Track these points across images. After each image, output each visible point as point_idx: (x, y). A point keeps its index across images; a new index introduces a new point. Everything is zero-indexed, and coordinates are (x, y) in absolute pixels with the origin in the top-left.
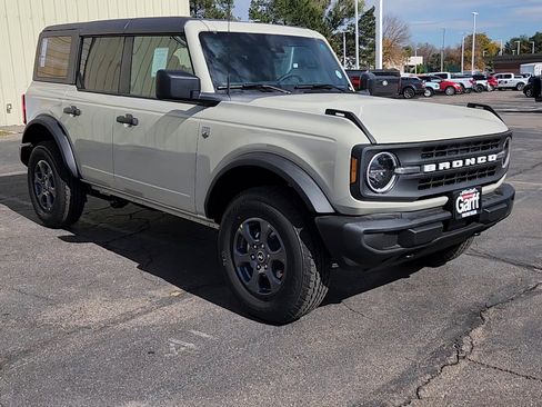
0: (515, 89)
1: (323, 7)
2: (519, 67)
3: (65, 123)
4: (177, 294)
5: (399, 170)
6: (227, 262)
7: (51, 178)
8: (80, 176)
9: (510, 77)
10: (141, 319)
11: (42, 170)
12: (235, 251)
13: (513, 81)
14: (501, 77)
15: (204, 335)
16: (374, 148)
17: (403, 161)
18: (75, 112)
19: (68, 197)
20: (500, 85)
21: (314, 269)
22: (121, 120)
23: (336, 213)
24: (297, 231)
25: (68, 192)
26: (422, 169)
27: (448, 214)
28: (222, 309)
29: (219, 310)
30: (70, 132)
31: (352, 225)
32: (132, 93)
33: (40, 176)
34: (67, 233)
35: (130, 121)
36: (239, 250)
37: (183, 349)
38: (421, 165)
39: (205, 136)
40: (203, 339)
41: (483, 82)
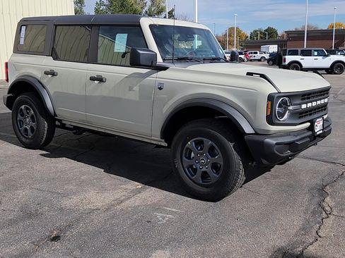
0: (259, 60)
1: (142, 8)
2: (260, 47)
3: (44, 81)
4: (140, 187)
5: (291, 108)
6: (179, 165)
7: (32, 117)
8: (55, 115)
9: (257, 53)
10: (128, 202)
11: (25, 112)
12: (184, 158)
13: (258, 56)
14: (252, 53)
15: (174, 210)
16: (280, 95)
17: (293, 103)
18: (53, 74)
19: (46, 129)
20: (251, 58)
21: (241, 167)
22: (92, 79)
23: (256, 134)
24: (231, 145)
25: (46, 126)
26: (301, 107)
27: (311, 133)
28: (174, 194)
29: (173, 195)
30: (48, 87)
31: (268, 140)
32: (99, 62)
33: (22, 115)
34: (44, 152)
35: (101, 80)
36: (186, 158)
37: (167, 218)
38: (300, 104)
39: (160, 89)
40: (176, 212)
41: (242, 56)
